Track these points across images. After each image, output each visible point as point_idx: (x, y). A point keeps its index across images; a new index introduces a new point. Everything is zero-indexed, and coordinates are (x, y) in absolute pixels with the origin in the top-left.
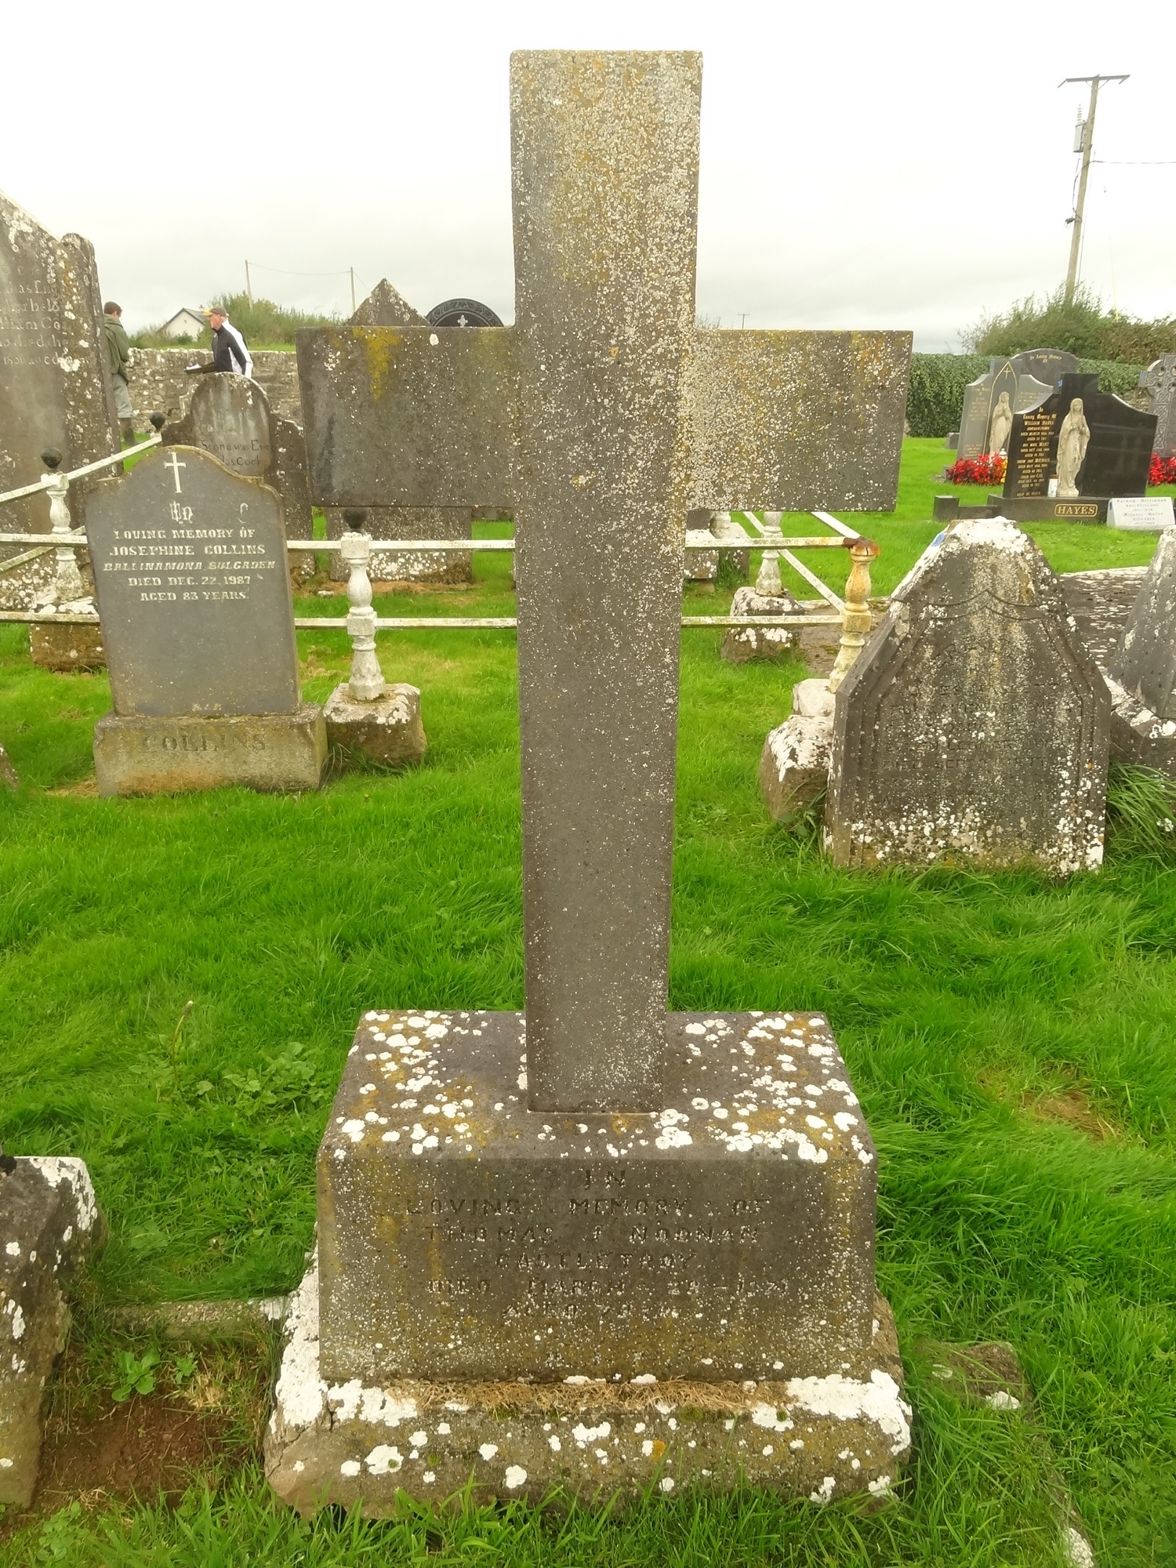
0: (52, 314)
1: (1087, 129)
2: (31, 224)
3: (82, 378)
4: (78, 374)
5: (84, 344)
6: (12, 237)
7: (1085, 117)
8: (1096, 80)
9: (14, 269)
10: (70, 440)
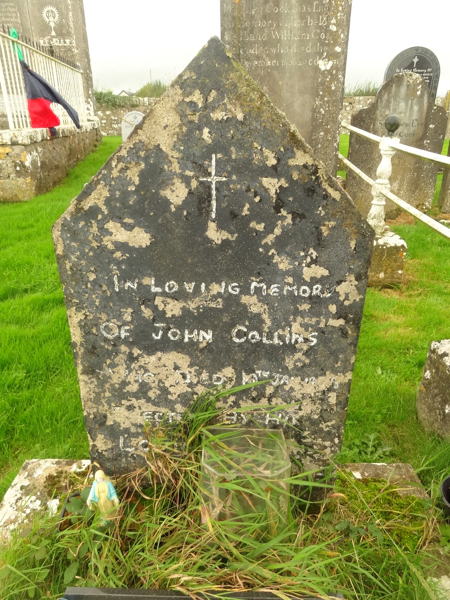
0: (321, 28)
3: (331, 74)
4: (329, 72)
10: (314, 119)
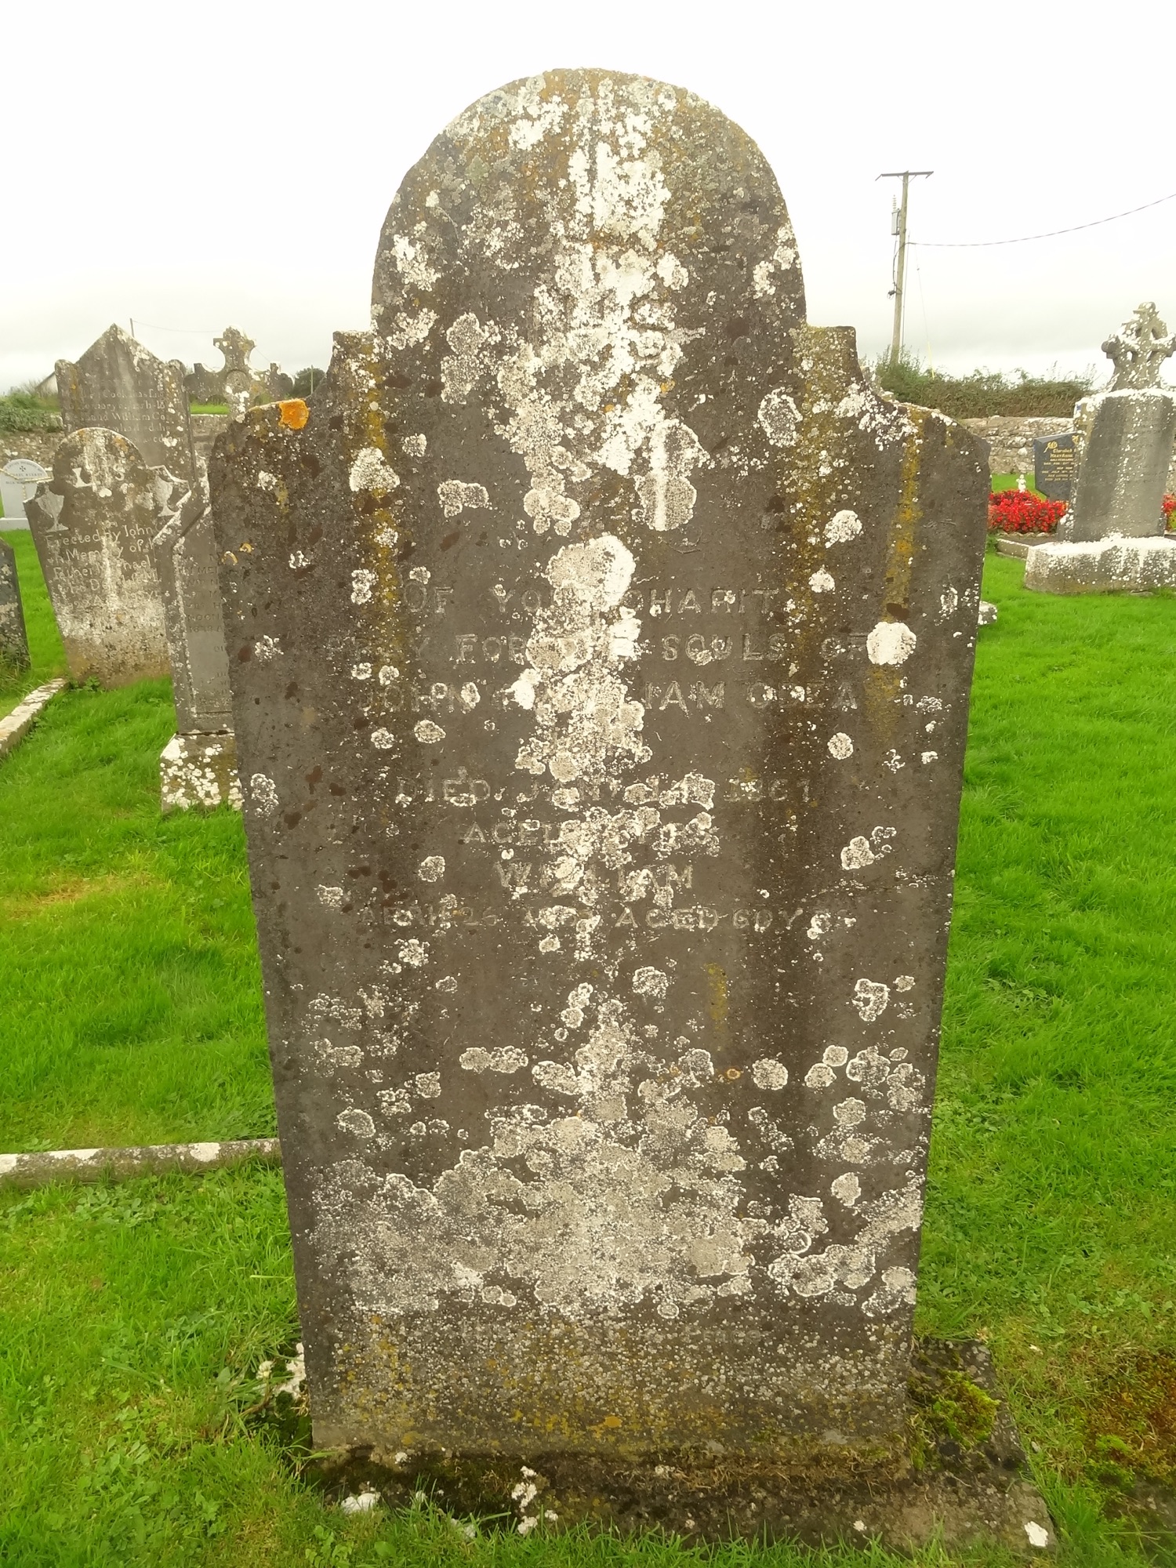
1: (901, 215)
2: (148, 354)
5: (180, 429)
6: (135, 362)
7: (899, 206)
8: (906, 175)
9: (136, 382)
